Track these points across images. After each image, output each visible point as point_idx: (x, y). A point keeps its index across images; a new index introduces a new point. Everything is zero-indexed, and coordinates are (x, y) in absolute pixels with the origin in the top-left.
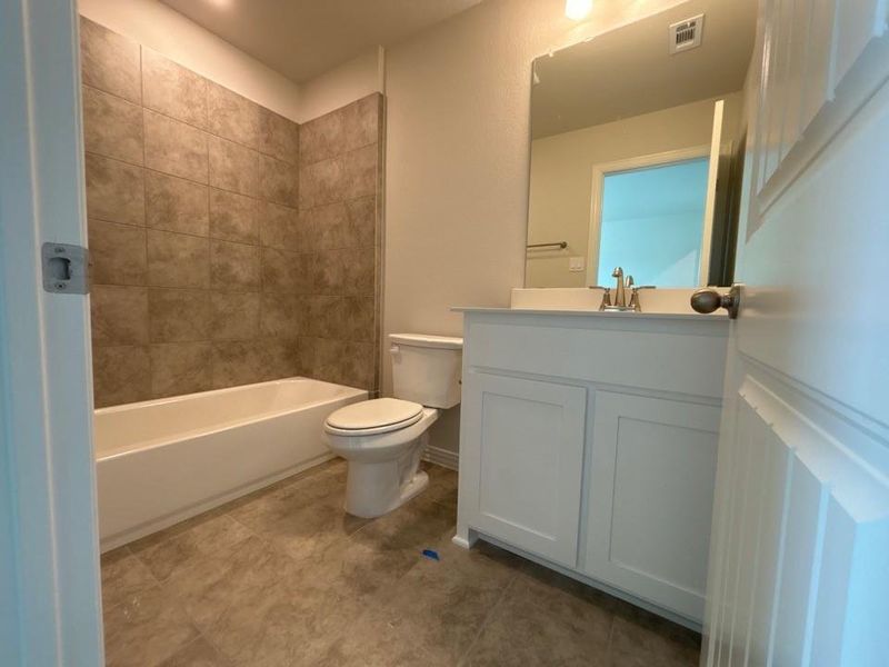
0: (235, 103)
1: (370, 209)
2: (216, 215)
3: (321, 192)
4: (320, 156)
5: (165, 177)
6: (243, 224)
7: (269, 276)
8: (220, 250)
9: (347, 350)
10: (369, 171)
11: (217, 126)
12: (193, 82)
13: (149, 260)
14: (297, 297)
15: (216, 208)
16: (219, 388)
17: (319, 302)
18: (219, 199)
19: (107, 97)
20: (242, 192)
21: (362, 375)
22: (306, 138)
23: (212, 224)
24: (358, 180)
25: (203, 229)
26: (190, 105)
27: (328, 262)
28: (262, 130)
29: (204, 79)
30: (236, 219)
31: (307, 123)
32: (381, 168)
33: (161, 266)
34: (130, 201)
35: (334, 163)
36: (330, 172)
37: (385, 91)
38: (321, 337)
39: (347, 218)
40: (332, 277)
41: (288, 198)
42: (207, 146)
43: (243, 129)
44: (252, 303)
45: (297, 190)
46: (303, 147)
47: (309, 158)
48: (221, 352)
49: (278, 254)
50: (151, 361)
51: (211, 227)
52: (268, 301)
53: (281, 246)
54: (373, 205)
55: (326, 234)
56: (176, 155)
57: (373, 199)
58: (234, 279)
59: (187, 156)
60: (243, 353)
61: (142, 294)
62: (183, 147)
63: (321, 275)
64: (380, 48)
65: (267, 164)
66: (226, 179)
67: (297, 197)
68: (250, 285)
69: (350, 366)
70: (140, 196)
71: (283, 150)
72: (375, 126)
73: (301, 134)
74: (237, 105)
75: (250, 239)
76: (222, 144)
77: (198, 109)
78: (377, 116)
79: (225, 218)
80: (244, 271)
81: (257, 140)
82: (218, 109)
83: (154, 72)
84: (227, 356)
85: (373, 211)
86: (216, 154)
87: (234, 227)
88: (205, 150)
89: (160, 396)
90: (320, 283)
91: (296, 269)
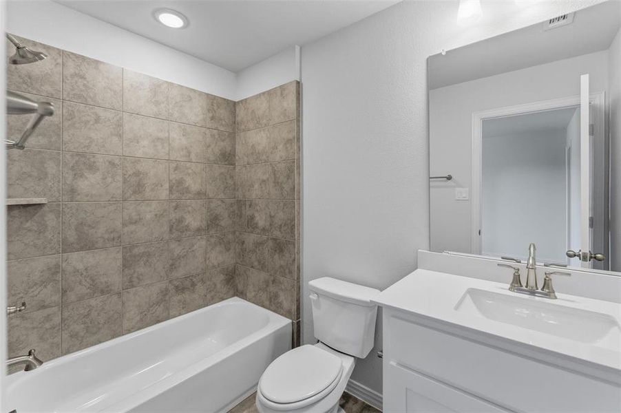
0: (189, 94)
1: (291, 170)
2: (174, 181)
3: (252, 153)
4: (251, 126)
5: (137, 160)
6: (193, 184)
7: (213, 221)
8: (176, 208)
9: (274, 281)
10: (289, 141)
11: (176, 115)
12: (159, 86)
13: (124, 225)
14: (234, 233)
15: (174, 176)
16: (175, 316)
17: (251, 239)
18: (176, 169)
19: (97, 110)
20: (194, 160)
21: (286, 305)
22: (241, 113)
23: (171, 190)
24: (280, 147)
25: (164, 194)
26: (157, 103)
27: (258, 208)
28: (209, 110)
29: (167, 82)
30: (189, 182)
31: (242, 101)
32: (299, 138)
33: (133, 227)
34: (111, 183)
35: (262, 132)
36: (258, 139)
37: (301, 79)
38: (252, 267)
39: (273, 176)
40: (261, 220)
41: (228, 158)
42: (168, 131)
43: (195, 113)
44: (201, 244)
45: (235, 151)
46: (238, 119)
47: (243, 127)
48: (177, 287)
49: (220, 203)
50: (123, 304)
51: (170, 191)
52: (213, 240)
53: (222, 196)
54: (293, 167)
55: (256, 186)
56: (145, 143)
57: (294, 162)
58: (187, 228)
59: (153, 141)
60: (193, 285)
61: (118, 252)
62: (151, 135)
63: (252, 218)
64: (296, 46)
65: (213, 136)
66: (182, 153)
67: (234, 156)
68: (199, 230)
69: (276, 296)
70: (120, 178)
71: (224, 123)
72: (294, 106)
73: (237, 110)
74: (190, 97)
75: (200, 194)
76: (180, 127)
77: (162, 105)
78: (295, 99)
79: (180, 182)
80: (194, 221)
81: (204, 120)
82: (176, 103)
83: (132, 86)
84: (180, 289)
85: (293, 172)
86: (175, 136)
87: (187, 188)
88: (167, 135)
89: (129, 331)
90: (251, 224)
91: (234, 212)
